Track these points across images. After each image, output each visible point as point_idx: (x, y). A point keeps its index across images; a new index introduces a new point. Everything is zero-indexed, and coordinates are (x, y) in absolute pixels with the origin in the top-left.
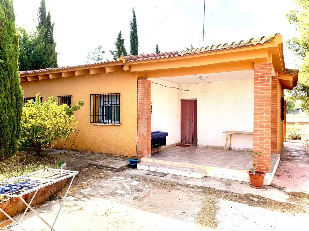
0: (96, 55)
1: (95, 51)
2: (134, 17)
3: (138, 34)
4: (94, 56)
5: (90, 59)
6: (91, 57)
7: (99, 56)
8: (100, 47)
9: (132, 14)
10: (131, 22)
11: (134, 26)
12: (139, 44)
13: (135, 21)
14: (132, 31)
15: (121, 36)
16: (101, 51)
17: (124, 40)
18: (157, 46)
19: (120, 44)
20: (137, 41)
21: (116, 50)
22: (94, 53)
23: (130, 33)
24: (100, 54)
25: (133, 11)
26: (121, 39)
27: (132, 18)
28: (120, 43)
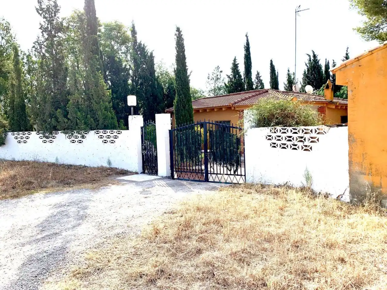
0: (215, 75)
1: (214, 71)
2: (247, 40)
3: (251, 56)
4: (213, 77)
5: (210, 79)
6: (210, 78)
7: (217, 75)
8: (218, 67)
9: (246, 38)
10: (245, 46)
11: (247, 49)
12: (252, 65)
13: (248, 44)
14: (246, 53)
15: (236, 61)
16: (219, 71)
17: (238, 64)
18: (271, 61)
19: (236, 69)
20: (251, 62)
21: (232, 73)
22: (213, 73)
23: (244, 55)
24: (219, 73)
25: (246, 36)
26: (236, 63)
27: (246, 41)
28: (235, 67)
